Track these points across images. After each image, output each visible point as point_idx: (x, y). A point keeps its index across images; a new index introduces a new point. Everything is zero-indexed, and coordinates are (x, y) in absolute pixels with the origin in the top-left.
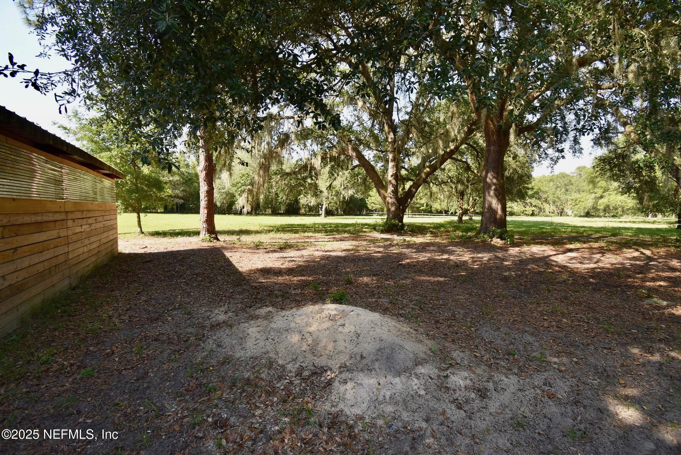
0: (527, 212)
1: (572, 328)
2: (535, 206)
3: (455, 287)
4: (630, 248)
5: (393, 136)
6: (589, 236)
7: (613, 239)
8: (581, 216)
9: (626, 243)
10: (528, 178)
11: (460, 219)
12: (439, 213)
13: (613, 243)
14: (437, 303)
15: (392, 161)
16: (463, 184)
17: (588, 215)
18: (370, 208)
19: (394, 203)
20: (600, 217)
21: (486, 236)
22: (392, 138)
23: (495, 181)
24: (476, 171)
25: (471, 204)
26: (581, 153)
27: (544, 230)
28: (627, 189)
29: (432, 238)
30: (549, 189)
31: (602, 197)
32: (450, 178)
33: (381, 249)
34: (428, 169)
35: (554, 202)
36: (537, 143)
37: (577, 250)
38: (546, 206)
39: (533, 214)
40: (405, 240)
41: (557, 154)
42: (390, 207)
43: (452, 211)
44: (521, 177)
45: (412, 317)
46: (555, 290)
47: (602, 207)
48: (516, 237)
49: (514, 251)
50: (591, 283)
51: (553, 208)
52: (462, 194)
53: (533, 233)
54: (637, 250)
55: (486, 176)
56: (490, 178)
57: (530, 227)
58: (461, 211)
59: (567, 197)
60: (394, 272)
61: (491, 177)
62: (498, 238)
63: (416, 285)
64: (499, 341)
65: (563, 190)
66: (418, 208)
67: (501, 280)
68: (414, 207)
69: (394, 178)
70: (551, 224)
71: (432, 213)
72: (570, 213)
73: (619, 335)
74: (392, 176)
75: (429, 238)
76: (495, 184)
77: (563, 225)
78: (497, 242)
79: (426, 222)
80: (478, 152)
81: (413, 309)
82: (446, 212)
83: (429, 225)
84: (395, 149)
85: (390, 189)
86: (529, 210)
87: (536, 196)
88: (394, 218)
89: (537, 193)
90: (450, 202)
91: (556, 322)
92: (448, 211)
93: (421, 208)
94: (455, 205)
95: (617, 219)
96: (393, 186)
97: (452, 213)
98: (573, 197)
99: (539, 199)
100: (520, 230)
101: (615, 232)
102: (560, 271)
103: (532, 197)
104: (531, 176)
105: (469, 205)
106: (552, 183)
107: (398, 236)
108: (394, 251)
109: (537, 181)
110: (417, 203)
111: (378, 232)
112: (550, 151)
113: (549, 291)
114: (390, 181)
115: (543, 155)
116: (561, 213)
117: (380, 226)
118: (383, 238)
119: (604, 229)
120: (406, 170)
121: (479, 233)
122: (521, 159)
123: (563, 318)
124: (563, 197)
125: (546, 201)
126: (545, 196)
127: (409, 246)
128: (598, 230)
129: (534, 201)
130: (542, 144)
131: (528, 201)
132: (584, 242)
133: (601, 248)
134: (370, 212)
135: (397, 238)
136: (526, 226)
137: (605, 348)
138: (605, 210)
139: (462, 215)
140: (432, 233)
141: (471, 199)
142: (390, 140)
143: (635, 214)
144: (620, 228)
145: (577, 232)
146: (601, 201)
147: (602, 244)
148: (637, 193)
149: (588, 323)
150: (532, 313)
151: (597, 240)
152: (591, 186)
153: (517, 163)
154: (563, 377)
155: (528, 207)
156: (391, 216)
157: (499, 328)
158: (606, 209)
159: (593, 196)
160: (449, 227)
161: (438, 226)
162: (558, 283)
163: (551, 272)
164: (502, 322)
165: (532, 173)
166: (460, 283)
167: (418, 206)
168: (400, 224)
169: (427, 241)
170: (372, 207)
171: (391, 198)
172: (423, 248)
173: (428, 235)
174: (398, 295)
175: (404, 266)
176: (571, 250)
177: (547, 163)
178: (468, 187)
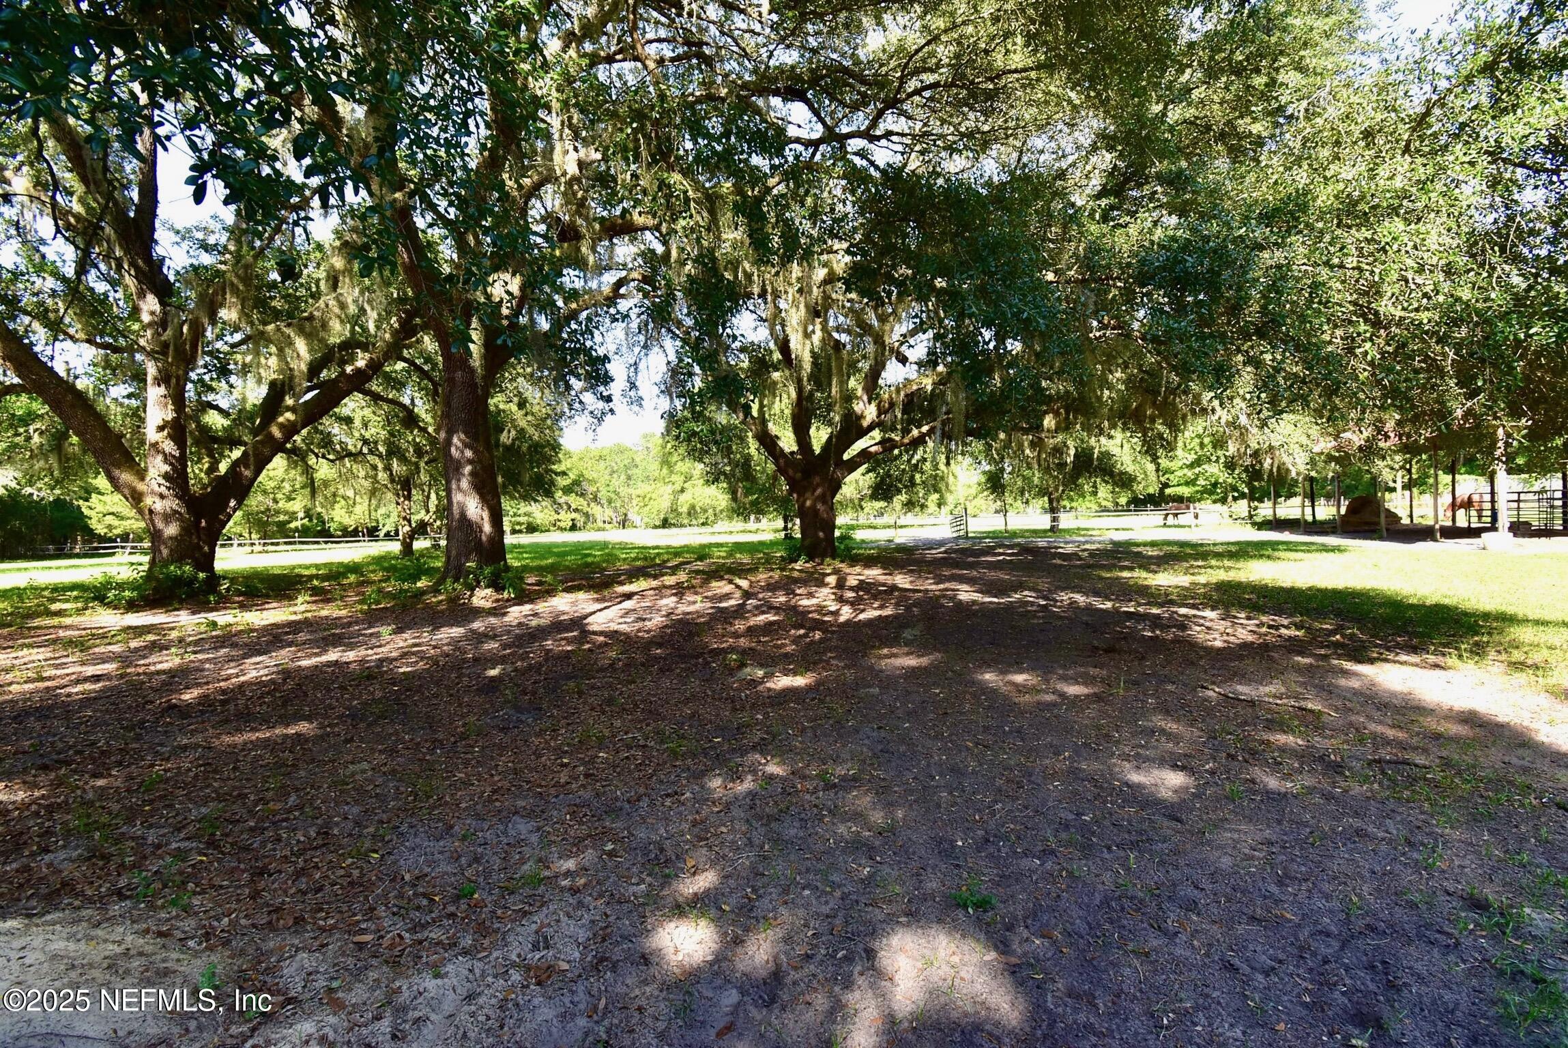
0: (562, 524)
1: (615, 767)
2: (576, 510)
3: (351, 740)
4: (722, 578)
5: (157, 308)
6: (663, 565)
7: (700, 565)
8: (656, 527)
9: (717, 571)
10: (554, 449)
11: (407, 548)
12: (351, 534)
13: (698, 572)
14: (279, 806)
15: (158, 382)
16: (403, 459)
17: (665, 524)
18: (100, 529)
19: (176, 512)
20: (682, 526)
21: (458, 586)
22: (152, 313)
23: (469, 454)
24: (430, 429)
25: (432, 508)
26: (641, 406)
27: (589, 560)
28: (714, 477)
29: (309, 607)
30: (597, 473)
31: (682, 491)
32: (366, 442)
33: (110, 667)
34: (289, 416)
35: (610, 501)
36: (562, 377)
37: (641, 594)
38: (595, 510)
39: (573, 528)
40: (214, 624)
41: (601, 404)
42: (160, 525)
43: (389, 527)
44: (536, 448)
45: (165, 886)
46: (593, 688)
47: (684, 509)
48: (530, 581)
49: (516, 613)
50: (657, 659)
51: (609, 512)
52: (405, 486)
53: (567, 568)
54: (731, 582)
55: (448, 442)
56: (458, 446)
57: (565, 554)
58: (407, 528)
59: (630, 491)
60: (138, 738)
61: (459, 444)
62: (487, 587)
63: (212, 763)
64: (444, 867)
65: (623, 477)
66: (282, 525)
67: (479, 691)
68: (267, 523)
69: (170, 436)
70: (605, 545)
71: (332, 536)
72: (638, 522)
73: (694, 756)
74: (161, 429)
75: (303, 608)
76: (470, 462)
77: (624, 547)
78: (483, 597)
79: (308, 562)
80: (435, 384)
81: (181, 855)
82: (372, 533)
83: (314, 571)
84: (165, 345)
85: (157, 468)
86: (566, 518)
87: (577, 488)
88: (179, 556)
89: (576, 483)
90: (378, 506)
91: (585, 764)
92: (376, 529)
93: (293, 525)
94: (389, 514)
95: (708, 529)
96: (166, 461)
97: (387, 534)
98: (639, 492)
99: (582, 495)
100: (544, 563)
101: (702, 553)
102: (606, 644)
103: (567, 490)
104: (559, 445)
105: (428, 511)
106: (602, 464)
107: (194, 613)
108: (159, 667)
109: (575, 459)
110: (278, 512)
111: (116, 608)
112: (588, 397)
113: (580, 693)
114: (155, 445)
115: (577, 405)
116: (624, 523)
117: (121, 586)
118: (130, 628)
119: (687, 549)
120: (224, 413)
121: (442, 581)
122: (536, 409)
123: (600, 750)
124: (624, 491)
125: (595, 499)
126: (592, 489)
127: (227, 639)
128: (677, 552)
129: (575, 502)
130: (573, 381)
131: (562, 501)
132: (655, 577)
133: (679, 585)
134: (99, 545)
135: (186, 621)
136: (558, 555)
137: (668, 795)
138: (689, 514)
139: (412, 538)
140: (315, 591)
141: (433, 496)
142: (146, 318)
143: (730, 518)
144: (710, 545)
145: (645, 559)
146: (683, 498)
147: (682, 576)
148: (729, 483)
149: (644, 746)
150: (539, 756)
151: (674, 570)
152: (665, 471)
153: (529, 418)
154: (580, 904)
155: (563, 513)
156: (165, 552)
157: (452, 827)
158: (692, 512)
159: (669, 489)
160: (374, 571)
161: (336, 573)
162: (602, 670)
163: (590, 650)
164: (463, 805)
165: (561, 441)
166: (369, 725)
167: (282, 518)
168: (202, 575)
169: (294, 618)
170: (110, 527)
171: (162, 497)
172: (274, 638)
173: (300, 599)
174: (130, 821)
175: (184, 711)
176: (629, 596)
177: (583, 420)
178: (417, 465)
